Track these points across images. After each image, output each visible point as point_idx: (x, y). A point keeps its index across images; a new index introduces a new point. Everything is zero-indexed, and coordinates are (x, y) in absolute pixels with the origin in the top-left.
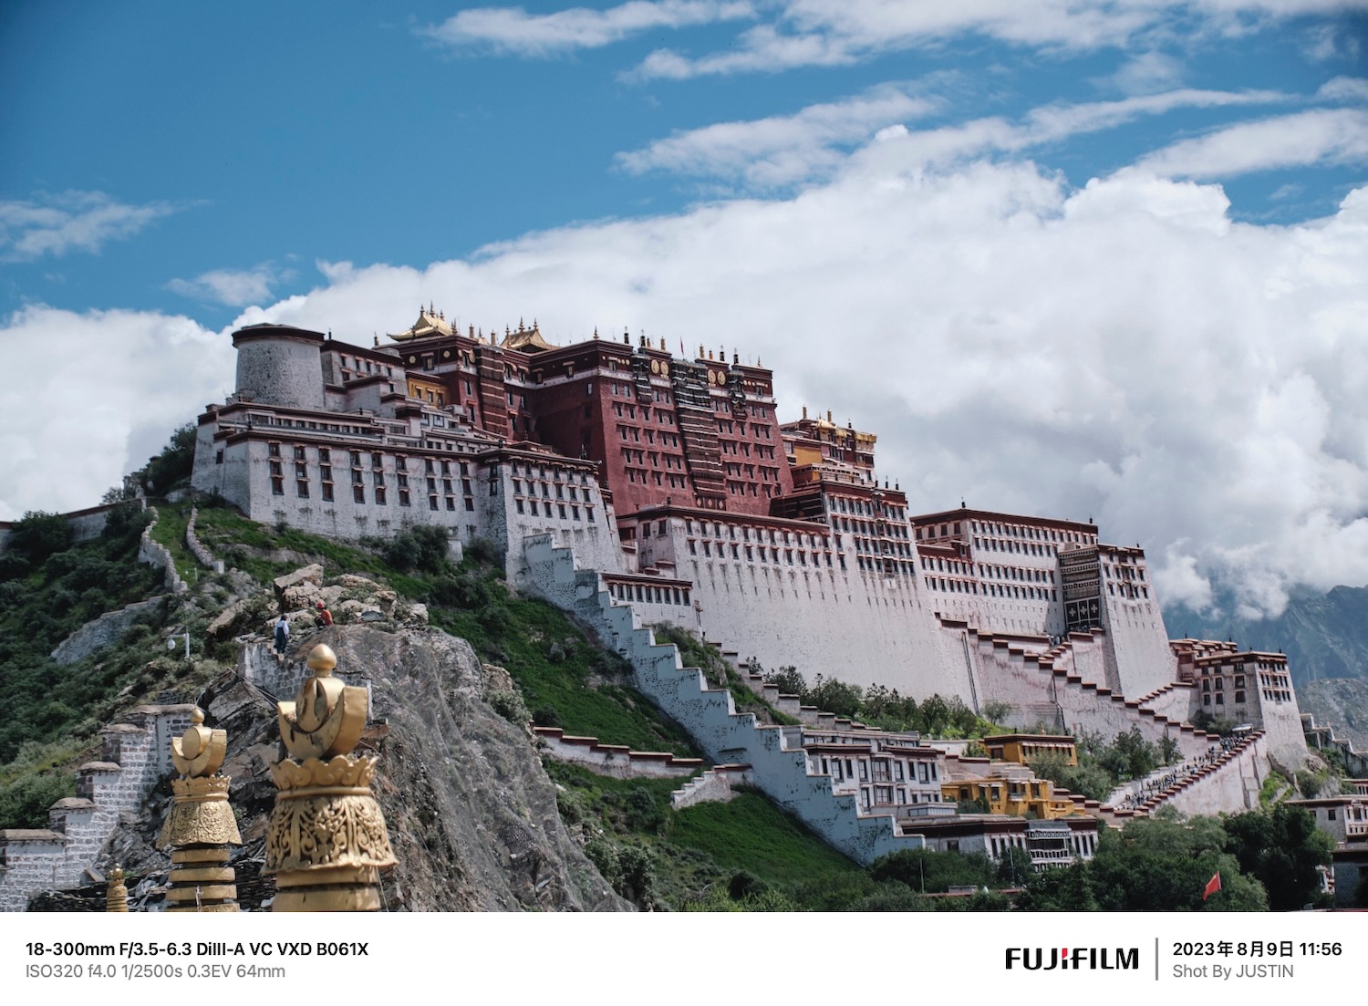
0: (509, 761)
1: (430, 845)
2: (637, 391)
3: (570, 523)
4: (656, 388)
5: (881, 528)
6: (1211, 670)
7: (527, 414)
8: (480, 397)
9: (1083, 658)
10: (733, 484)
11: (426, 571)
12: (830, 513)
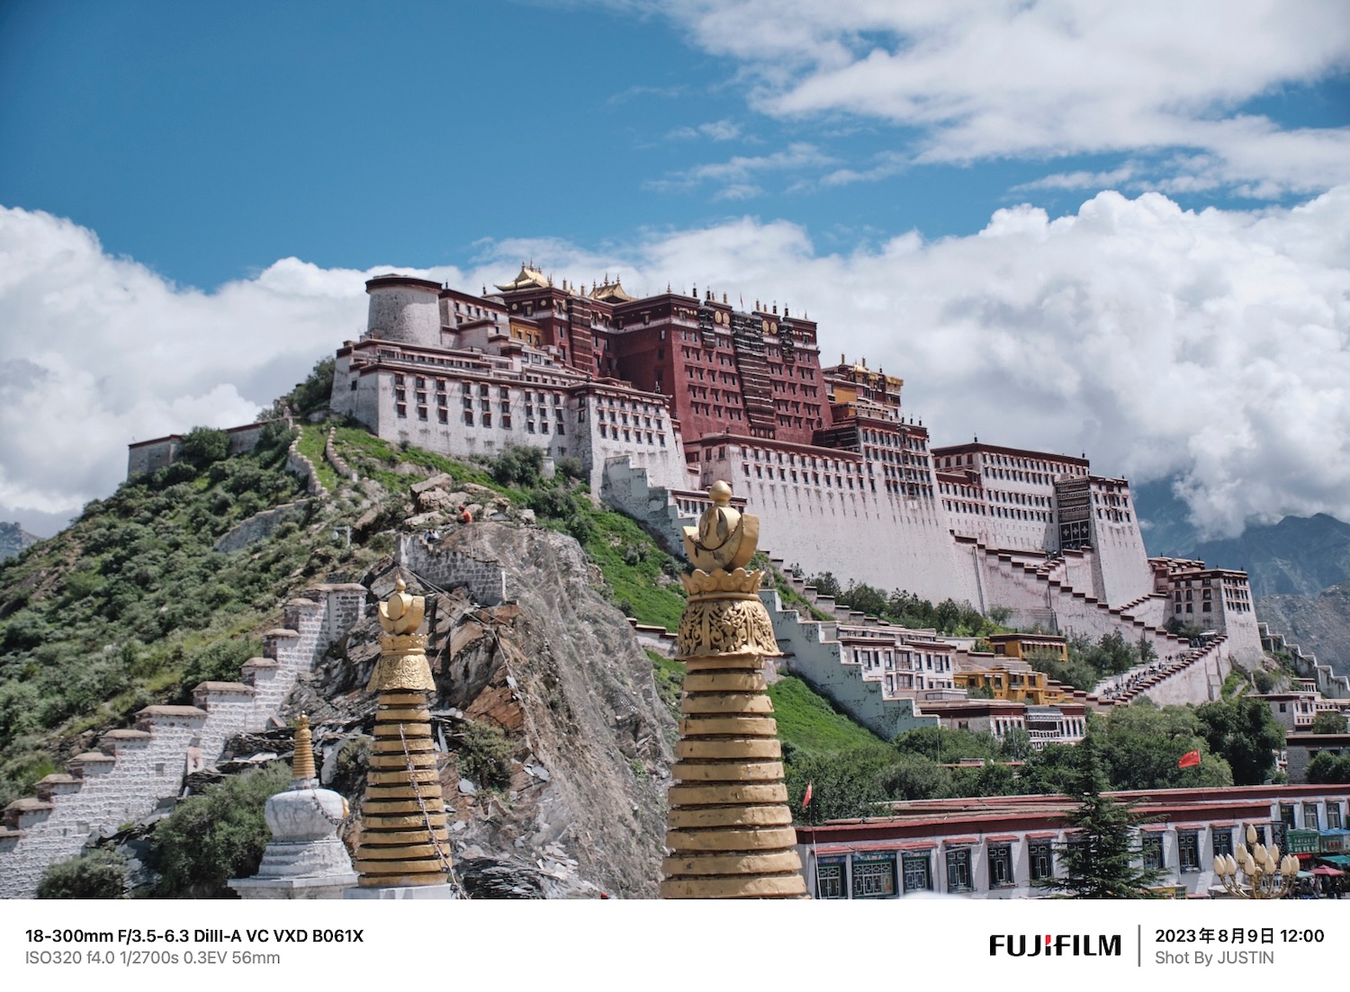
0: (614, 640)
1: (553, 705)
2: (702, 337)
3: (644, 446)
4: (718, 335)
5: (905, 457)
6: (1183, 584)
7: (610, 355)
8: (571, 340)
9: (1075, 571)
10: (782, 418)
11: (524, 485)
12: (863, 444)
